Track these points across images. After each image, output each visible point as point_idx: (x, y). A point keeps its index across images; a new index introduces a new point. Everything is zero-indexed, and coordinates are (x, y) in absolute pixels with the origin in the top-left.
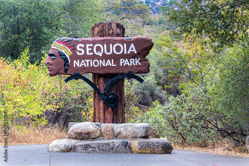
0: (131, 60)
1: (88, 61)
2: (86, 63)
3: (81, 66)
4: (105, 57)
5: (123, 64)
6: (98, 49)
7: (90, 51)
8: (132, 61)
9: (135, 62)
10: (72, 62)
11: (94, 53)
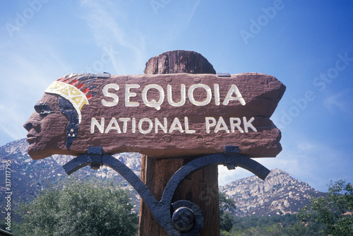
0: (232, 119)
1: (125, 120)
2: (121, 124)
3: (107, 132)
4: (168, 112)
5: (212, 129)
6: (153, 94)
7: (132, 99)
8: (235, 122)
9: (242, 126)
10: (87, 122)
11: (141, 102)
